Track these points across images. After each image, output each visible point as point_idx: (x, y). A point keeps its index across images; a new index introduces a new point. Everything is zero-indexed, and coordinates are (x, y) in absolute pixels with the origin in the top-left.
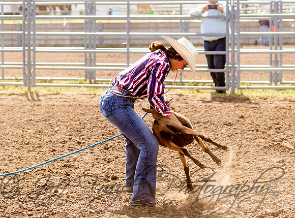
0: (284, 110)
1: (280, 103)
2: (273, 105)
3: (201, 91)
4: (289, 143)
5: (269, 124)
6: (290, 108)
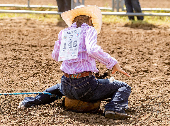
0: (126, 36)
2: (116, 31)
3: (47, 16)
4: (131, 67)
5: (112, 48)
6: (131, 34)
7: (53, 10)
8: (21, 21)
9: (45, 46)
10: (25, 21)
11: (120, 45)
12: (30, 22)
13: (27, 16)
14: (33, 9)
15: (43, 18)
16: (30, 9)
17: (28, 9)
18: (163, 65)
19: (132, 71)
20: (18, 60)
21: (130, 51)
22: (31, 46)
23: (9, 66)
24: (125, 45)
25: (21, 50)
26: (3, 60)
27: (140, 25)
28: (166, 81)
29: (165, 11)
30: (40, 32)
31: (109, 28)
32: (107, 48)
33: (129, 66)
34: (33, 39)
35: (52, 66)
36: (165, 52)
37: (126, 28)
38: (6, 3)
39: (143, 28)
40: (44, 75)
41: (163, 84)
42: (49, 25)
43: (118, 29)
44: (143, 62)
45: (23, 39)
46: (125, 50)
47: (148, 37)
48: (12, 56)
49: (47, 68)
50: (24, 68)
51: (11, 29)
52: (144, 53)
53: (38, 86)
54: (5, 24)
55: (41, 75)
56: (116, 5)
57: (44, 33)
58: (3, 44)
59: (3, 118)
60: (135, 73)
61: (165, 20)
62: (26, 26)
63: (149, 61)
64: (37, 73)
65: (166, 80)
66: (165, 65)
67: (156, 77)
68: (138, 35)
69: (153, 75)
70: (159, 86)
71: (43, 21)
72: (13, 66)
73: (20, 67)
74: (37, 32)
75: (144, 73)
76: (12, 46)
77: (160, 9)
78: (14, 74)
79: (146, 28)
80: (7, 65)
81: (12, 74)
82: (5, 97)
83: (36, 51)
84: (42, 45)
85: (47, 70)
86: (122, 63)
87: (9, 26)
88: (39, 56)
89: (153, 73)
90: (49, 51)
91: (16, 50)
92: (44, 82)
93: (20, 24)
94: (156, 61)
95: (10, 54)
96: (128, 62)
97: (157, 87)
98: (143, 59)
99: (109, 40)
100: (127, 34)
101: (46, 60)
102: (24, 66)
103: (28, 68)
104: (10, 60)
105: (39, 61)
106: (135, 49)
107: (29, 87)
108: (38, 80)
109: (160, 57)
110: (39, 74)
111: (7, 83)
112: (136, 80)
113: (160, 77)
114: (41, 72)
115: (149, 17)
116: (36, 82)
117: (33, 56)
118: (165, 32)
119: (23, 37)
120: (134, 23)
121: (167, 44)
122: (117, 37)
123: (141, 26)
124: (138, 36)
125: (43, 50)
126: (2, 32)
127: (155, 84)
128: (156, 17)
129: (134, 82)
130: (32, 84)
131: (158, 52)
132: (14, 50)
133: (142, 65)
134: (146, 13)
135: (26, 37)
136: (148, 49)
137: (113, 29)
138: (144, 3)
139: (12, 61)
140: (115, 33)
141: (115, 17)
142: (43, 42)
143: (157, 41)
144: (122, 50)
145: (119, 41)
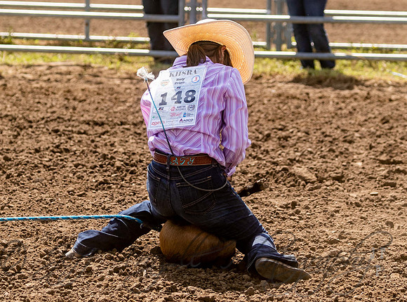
0: (296, 102)
1: (287, 86)
2: (274, 91)
3: (127, 58)
4: (306, 169)
5: (266, 128)
6: (307, 98)
7: (140, 46)
8: (71, 69)
9: (122, 123)
10: (78, 68)
11: (283, 123)
12: (90, 71)
13: (83, 59)
14: (97, 44)
15: (119, 63)
16: (91, 43)
18: (375, 165)
19: (309, 178)
20: (65, 153)
21: (304, 134)
22: (91, 123)
23: (44, 165)
24: (295, 122)
25: (70, 133)
27: (326, 79)
28: (383, 199)
29: (380, 50)
30: (112, 95)
31: (259, 86)
32: (255, 127)
33: (303, 167)
34: (97, 109)
35: (136, 166)
36: (379, 136)
37: (297, 85)
38: (39, 32)
39: (334, 85)
40: (119, 187)
41: (376, 206)
42: (131, 78)
43: (279, 88)
44: (332, 160)
45: (74, 109)
46: (294, 134)
47: (343, 105)
48: (50, 145)
49: (127, 171)
50: (77, 170)
51: (49, 88)
52: (334, 139)
53: (107, 210)
54: (36, 77)
55: (114, 186)
56: (275, 37)
57: (120, 96)
58: (31, 118)
59: (31, 278)
60: (315, 182)
61: (381, 69)
62: (82, 81)
63: (346, 157)
64: (105, 182)
65: (383, 197)
66: (379, 166)
67: (360, 190)
68: (321, 101)
69: (353, 186)
70: (367, 209)
71: (118, 69)
72: (53, 166)
73: (68, 168)
74: (105, 94)
75: (333, 183)
76: (52, 123)
77: (369, 45)
78: (54, 184)
79: (339, 85)
80: (41, 164)
81: (52, 184)
82: (35, 233)
83: (103, 134)
84: (115, 121)
85: (126, 176)
86: (288, 161)
87: (45, 81)
88: (108, 144)
89: (353, 182)
90: (131, 135)
91: (59, 133)
92: (119, 201)
93: (68, 77)
94: (360, 156)
95: (46, 140)
96: (300, 159)
97: (362, 212)
98: (334, 151)
99: (259, 111)
100: (298, 99)
101: (125, 153)
102: (76, 166)
103: (85, 171)
104: (47, 153)
105: (110, 156)
106: (315, 131)
108: (106, 197)
109: (368, 148)
110: (109, 184)
111: (41, 204)
112: (316, 198)
113: (369, 190)
114: (114, 180)
115: (345, 62)
116: (102, 200)
117: (96, 146)
118: (381, 94)
119: (76, 103)
120: (313, 75)
121: (384, 121)
122: (277, 105)
123: (328, 81)
124: (323, 103)
125: (118, 131)
126: (29, 93)
127: (358, 205)
128: (360, 63)
129: (313, 201)
130: (93, 205)
131: (365, 137)
132: (56, 131)
133: (330, 165)
134: (338, 54)
135: (80, 104)
136: (343, 130)
137: (268, 87)
138: (335, 31)
139: (51, 155)
140: (274, 96)
141: (272, 63)
142: (118, 114)
143: (362, 115)
144: (288, 132)
145: (282, 114)
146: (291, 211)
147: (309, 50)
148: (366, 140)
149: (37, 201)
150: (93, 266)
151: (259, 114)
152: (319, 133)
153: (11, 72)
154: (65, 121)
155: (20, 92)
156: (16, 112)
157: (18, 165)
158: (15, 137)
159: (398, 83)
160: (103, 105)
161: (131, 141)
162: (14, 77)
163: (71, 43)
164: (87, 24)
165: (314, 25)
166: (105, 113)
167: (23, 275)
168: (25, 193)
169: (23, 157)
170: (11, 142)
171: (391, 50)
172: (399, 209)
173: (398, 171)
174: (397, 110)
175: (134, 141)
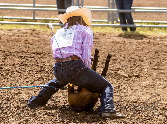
7: (56, 22)
8: (27, 31)
9: (48, 54)
10: (30, 31)
11: (114, 53)
12: (35, 32)
13: (32, 27)
14: (38, 21)
15: (47, 29)
16: (36, 21)
17: (33, 21)
18: (152, 71)
19: (125, 76)
20: (25, 66)
21: (123, 58)
22: (36, 53)
23: (17, 71)
25: (27, 57)
26: (11, 66)
27: (132, 35)
29: (154, 23)
30: (44, 42)
31: (105, 38)
32: (103, 55)
33: (123, 71)
34: (38, 47)
36: (154, 59)
37: (120, 38)
38: (14, 16)
39: (135, 38)
40: (47, 79)
41: (152, 87)
42: (52, 35)
43: (113, 39)
44: (135, 68)
45: (29, 47)
46: (119, 58)
47: (139, 46)
48: (19, 62)
49: (51, 73)
50: (30, 72)
51: (18, 39)
52: (135, 60)
54: (13, 34)
55: (45, 79)
56: (111, 18)
57: (48, 42)
58: (11, 51)
59: (11, 117)
60: (128, 77)
61: (155, 31)
62: (32, 36)
63: (140, 67)
64: (42, 78)
65: (155, 84)
66: (154, 71)
67: (146, 81)
68: (130, 44)
70: (149, 89)
72: (20, 71)
73: (26, 72)
74: (41, 42)
75: (135, 78)
76: (19, 53)
77: (150, 21)
78: (21, 78)
79: (137, 38)
80: (15, 70)
81: (20, 78)
82: (13, 99)
83: (41, 58)
84: (46, 52)
85: (50, 75)
86: (117, 69)
87: (17, 36)
88: (43, 62)
89: (143, 78)
90: (52, 58)
91: (23, 57)
93: (26, 34)
94: (146, 67)
95: (17, 60)
96: (122, 68)
97: (147, 90)
98: (135, 65)
99: (105, 48)
100: (121, 43)
101: (49, 66)
102: (30, 71)
103: (33, 73)
105: (43, 67)
107: (34, 90)
108: (42, 84)
109: (149, 63)
110: (43, 78)
112: (128, 84)
113: (150, 81)
114: (45, 77)
115: (140, 28)
117: (38, 63)
118: (155, 41)
119: (29, 45)
120: (127, 34)
121: (156, 53)
122: (112, 46)
123: (133, 36)
124: (131, 45)
125: (47, 57)
126: (10, 41)
127: (145, 87)
128: (146, 28)
132: (21, 57)
133: (134, 71)
134: (137, 25)
135: (31, 45)
136: (139, 56)
137: (108, 38)
138: (136, 15)
139: (19, 67)
140: (110, 42)
141: (110, 29)
142: (47, 50)
143: (147, 50)
144: (116, 57)
145: (114, 49)
146: (118, 90)
147: (125, 23)
148: (148, 60)
149: (14, 85)
150: (37, 112)
151: (104, 50)
152: (129, 57)
153: (3, 32)
154: (25, 52)
155: (6, 41)
156: (5, 49)
157: (6, 71)
158: (5, 59)
159: (161, 37)
160: (41, 46)
161: (52, 61)
162: (4, 34)
163: (27, 20)
164: (34, 13)
165: (127, 13)
166: (42, 49)
167: (8, 116)
168: (9, 82)
169: (8, 68)
170: (3, 61)
171: (159, 23)
172: (162, 88)
173: (162, 73)
174: (161, 48)
175: (53, 61)
